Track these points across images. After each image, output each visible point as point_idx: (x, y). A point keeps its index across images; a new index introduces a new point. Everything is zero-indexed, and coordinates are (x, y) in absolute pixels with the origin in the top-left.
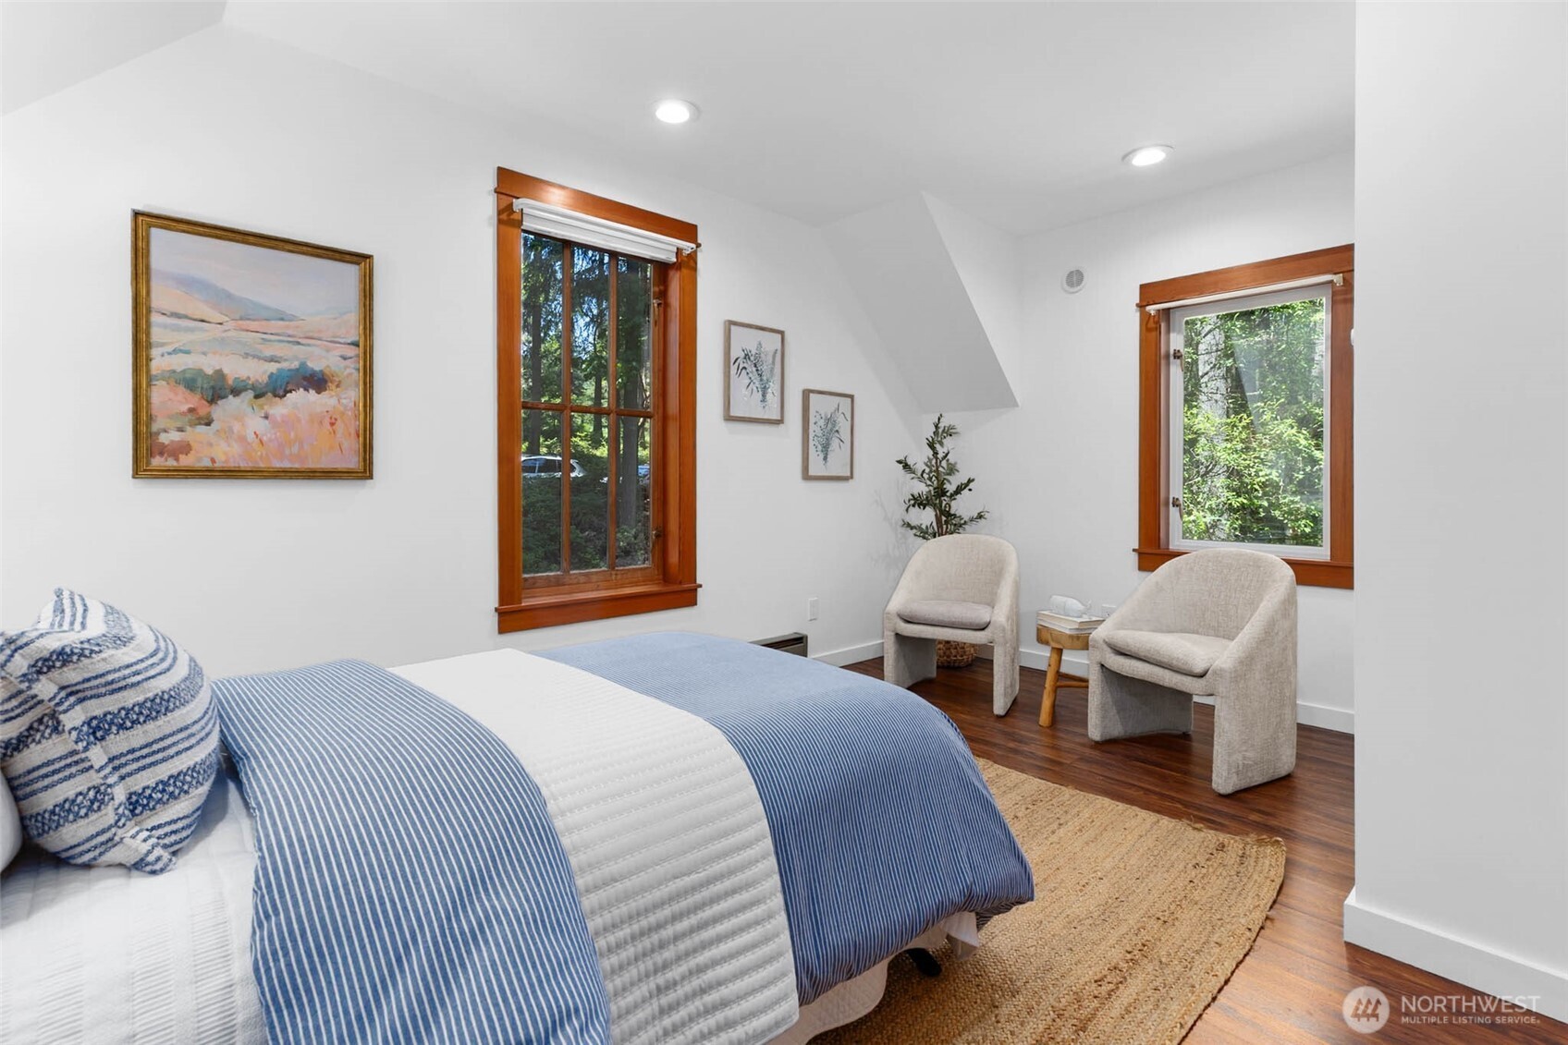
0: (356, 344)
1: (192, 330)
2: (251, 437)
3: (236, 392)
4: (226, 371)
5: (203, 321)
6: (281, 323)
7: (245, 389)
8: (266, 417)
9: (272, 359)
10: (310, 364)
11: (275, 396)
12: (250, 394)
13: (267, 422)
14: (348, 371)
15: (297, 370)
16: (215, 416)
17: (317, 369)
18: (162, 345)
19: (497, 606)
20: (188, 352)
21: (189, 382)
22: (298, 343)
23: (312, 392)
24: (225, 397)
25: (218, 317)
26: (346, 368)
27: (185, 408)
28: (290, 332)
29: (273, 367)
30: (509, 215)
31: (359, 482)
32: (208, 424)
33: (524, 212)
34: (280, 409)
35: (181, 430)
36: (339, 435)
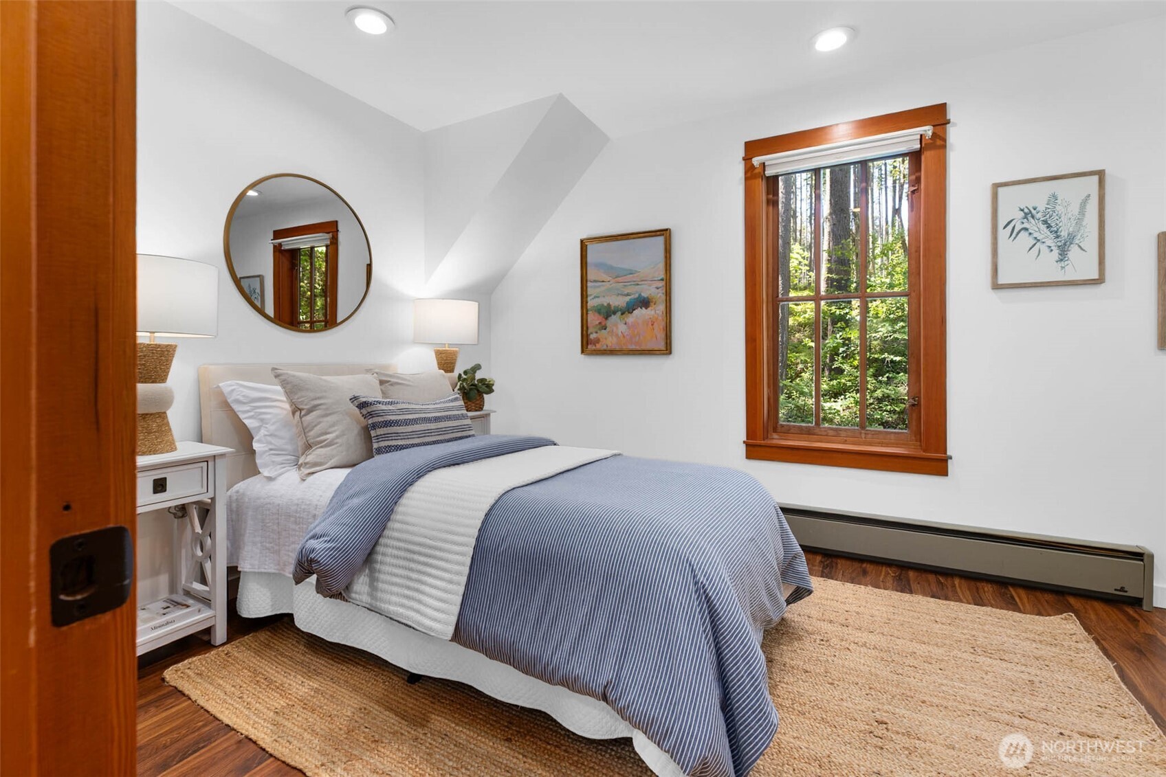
0: (662, 280)
1: (599, 287)
2: (620, 334)
3: (614, 313)
4: (611, 303)
5: (603, 281)
6: (631, 275)
7: (618, 311)
8: (626, 324)
9: (628, 295)
10: (643, 294)
11: (629, 313)
12: (619, 313)
13: (625, 326)
14: (660, 295)
15: (637, 298)
16: (608, 325)
17: (646, 296)
18: (591, 295)
19: (745, 439)
20: (598, 297)
21: (598, 310)
22: (638, 284)
23: (644, 308)
24: (610, 316)
25: (609, 279)
26: (658, 293)
27: (597, 323)
28: (634, 280)
29: (628, 299)
30: (752, 172)
31: (665, 356)
32: (605, 329)
33: (766, 164)
34: (631, 319)
35: (596, 333)
36: (655, 330)
